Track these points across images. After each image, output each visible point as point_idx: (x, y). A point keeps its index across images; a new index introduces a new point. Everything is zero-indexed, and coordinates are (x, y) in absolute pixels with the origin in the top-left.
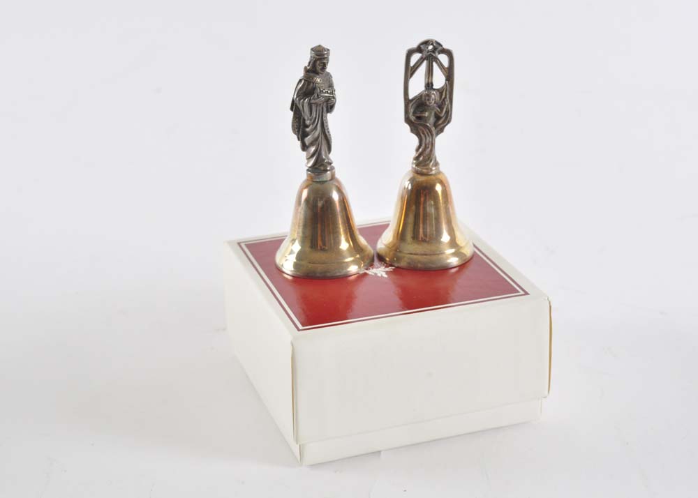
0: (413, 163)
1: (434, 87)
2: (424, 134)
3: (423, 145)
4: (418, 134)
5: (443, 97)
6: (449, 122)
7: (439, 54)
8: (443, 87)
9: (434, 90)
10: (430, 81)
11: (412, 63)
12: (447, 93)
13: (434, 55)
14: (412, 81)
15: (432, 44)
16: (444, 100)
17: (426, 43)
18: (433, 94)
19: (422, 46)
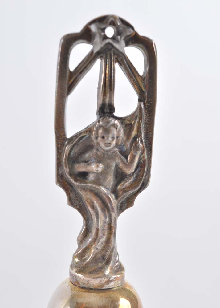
0: (72, 267)
1: (116, 114)
2: (93, 207)
3: (94, 231)
4: (82, 209)
5: (134, 133)
6: (144, 186)
7: (127, 44)
8: (133, 116)
9: (116, 118)
10: (107, 100)
11: (73, 65)
12: (143, 126)
13: (116, 46)
14: (71, 100)
15: (113, 24)
16: (135, 138)
17: (102, 21)
18: (114, 125)
19: (93, 28)
